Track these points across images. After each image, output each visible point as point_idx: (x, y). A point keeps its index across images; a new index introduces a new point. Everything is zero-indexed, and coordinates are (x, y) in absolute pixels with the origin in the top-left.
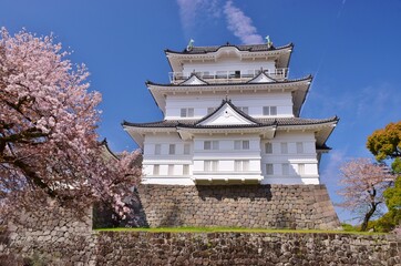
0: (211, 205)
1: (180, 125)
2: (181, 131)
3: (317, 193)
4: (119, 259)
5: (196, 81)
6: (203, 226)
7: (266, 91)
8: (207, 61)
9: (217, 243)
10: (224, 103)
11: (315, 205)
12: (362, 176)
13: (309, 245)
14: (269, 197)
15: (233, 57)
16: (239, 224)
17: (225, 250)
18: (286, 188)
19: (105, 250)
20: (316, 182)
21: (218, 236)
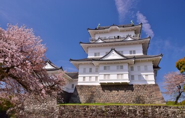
0: (107, 94)
1: (93, 60)
2: (94, 62)
3: (154, 88)
4: (67, 117)
5: (100, 41)
6: (104, 103)
7: (131, 44)
8: (105, 33)
9: (109, 110)
10: (112, 50)
11: (153, 93)
12: (174, 80)
13: (149, 111)
14: (132, 90)
15: (116, 30)
16: (120, 102)
17: (112, 113)
18: (140, 86)
19: (62, 113)
20: (154, 83)
21: (109, 107)
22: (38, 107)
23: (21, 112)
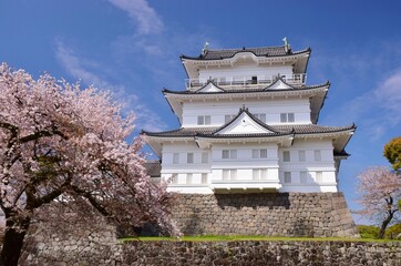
0: (229, 215)
1: (199, 135)
2: (200, 140)
3: (334, 201)
5: (213, 89)
6: (223, 234)
7: (283, 98)
8: (223, 67)
9: (237, 252)
10: (241, 112)
11: (333, 213)
12: (378, 184)
13: (326, 253)
14: (287, 205)
15: (250, 62)
16: (258, 232)
17: (245, 258)
18: (304, 196)
19: (130, 258)
20: (334, 190)
21: (238, 244)
22: (72, 247)
23: (29, 258)
